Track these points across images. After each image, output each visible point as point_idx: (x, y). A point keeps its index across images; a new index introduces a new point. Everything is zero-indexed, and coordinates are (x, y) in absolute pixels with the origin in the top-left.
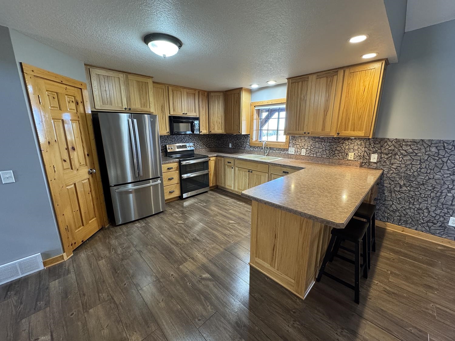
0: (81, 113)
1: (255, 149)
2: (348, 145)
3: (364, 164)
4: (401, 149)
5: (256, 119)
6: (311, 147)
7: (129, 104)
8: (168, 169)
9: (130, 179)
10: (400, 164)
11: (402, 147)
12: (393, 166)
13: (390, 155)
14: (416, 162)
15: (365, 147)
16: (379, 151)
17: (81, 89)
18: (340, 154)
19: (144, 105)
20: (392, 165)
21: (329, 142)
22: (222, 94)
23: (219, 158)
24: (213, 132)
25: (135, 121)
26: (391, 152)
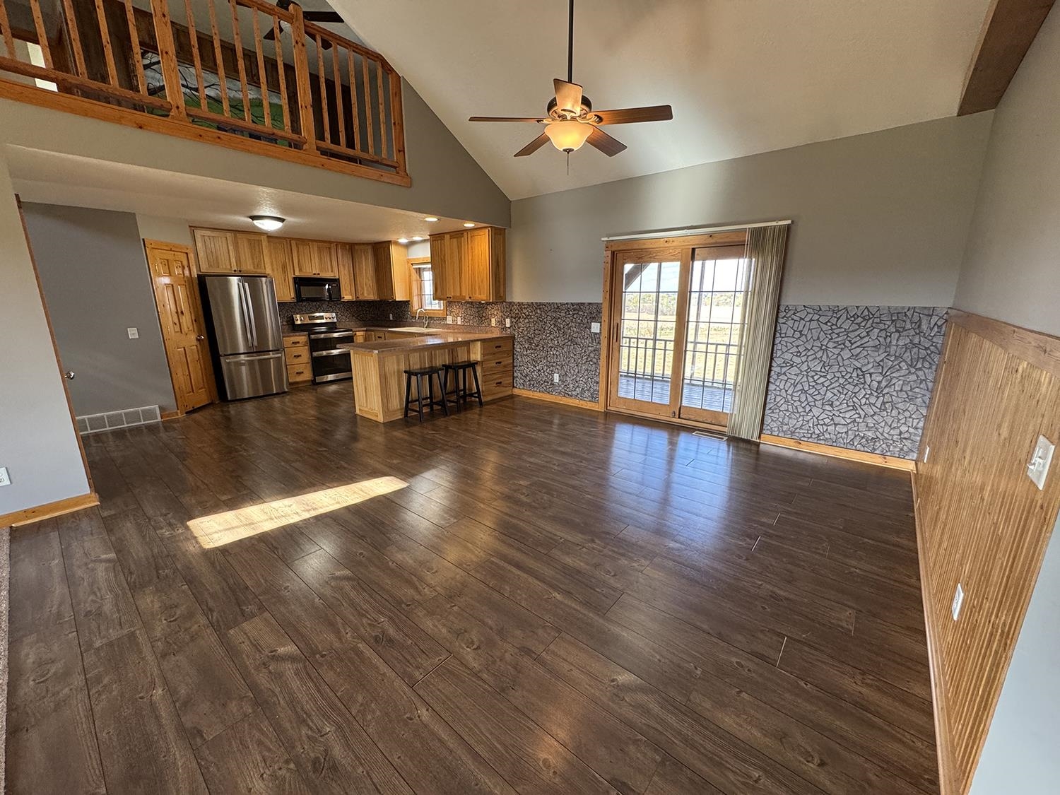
0: (187, 277)
1: (417, 319)
2: (490, 310)
4: (522, 312)
5: (417, 280)
6: (465, 314)
7: (239, 265)
8: (293, 343)
9: (242, 349)
11: (522, 310)
15: (501, 312)
16: (510, 315)
17: (187, 253)
19: (258, 266)
21: (477, 308)
22: (370, 247)
23: (369, 333)
24: (361, 298)
25: (246, 284)
26: (517, 316)
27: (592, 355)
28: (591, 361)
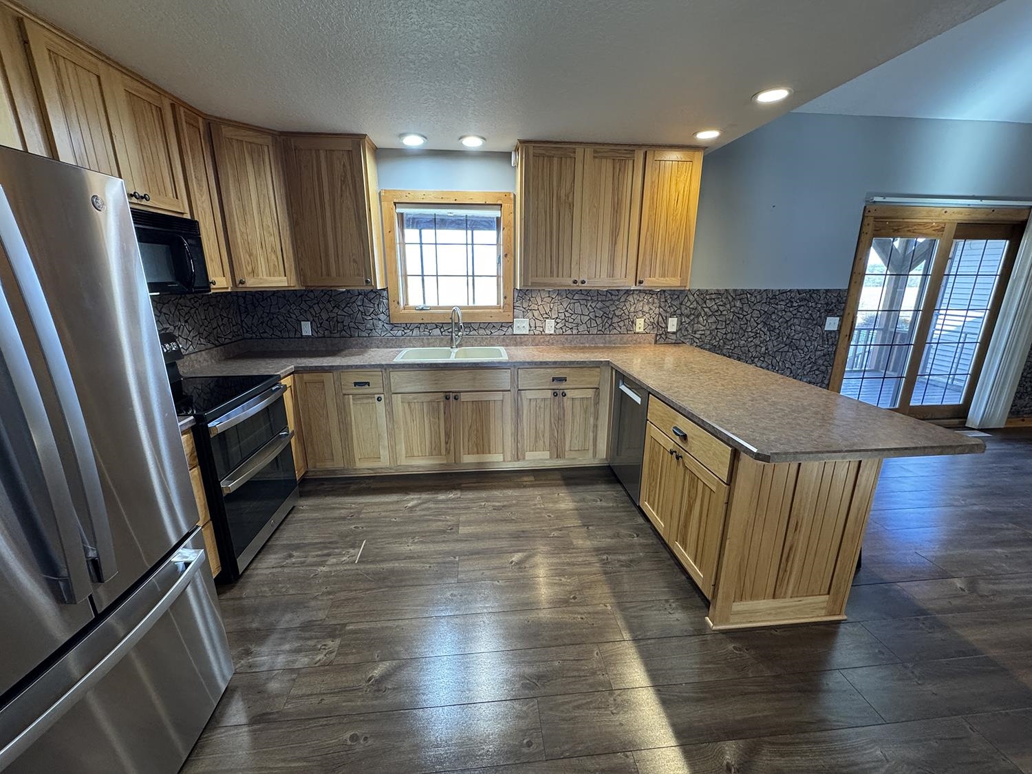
1: (412, 330)
2: (634, 304)
3: (659, 336)
4: (705, 306)
5: (400, 243)
6: (566, 313)
10: (704, 330)
11: (705, 302)
12: (696, 336)
13: (692, 317)
14: (722, 325)
15: (660, 307)
16: (678, 312)
18: (621, 324)
20: (695, 334)
21: (602, 301)
24: (252, 283)
26: (693, 312)
27: (820, 362)
28: (818, 369)
